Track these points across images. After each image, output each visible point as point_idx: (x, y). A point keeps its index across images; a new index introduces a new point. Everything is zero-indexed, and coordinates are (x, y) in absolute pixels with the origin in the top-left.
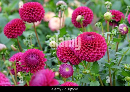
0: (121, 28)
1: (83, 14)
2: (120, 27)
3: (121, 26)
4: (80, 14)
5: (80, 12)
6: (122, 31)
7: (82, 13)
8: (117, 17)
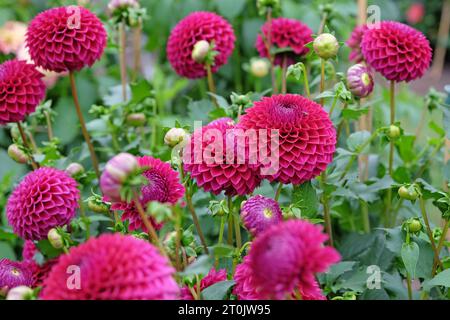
0: (356, 78)
1: (208, 36)
2: (353, 74)
3: (355, 72)
4: (199, 38)
5: (201, 30)
6: (358, 86)
7: (206, 32)
8: (297, 41)
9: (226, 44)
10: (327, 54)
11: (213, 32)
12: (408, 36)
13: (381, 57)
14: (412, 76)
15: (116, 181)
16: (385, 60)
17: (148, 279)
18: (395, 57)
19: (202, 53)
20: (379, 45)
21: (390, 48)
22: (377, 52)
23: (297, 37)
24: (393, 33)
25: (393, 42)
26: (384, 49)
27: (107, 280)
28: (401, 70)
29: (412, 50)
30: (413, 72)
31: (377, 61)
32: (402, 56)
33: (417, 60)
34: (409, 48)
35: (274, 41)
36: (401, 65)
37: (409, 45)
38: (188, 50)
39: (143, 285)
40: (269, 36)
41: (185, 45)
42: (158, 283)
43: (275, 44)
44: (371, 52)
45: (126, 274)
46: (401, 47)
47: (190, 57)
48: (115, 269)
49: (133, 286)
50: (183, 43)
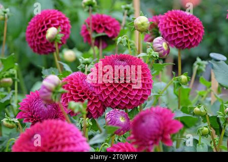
0: (159, 45)
1: (55, 24)
2: (157, 43)
3: (158, 41)
4: (49, 26)
5: (50, 21)
6: (161, 50)
7: (53, 22)
8: (109, 29)
9: (66, 30)
10: (143, 29)
11: (58, 22)
12: (189, 19)
13: (173, 32)
14: (193, 44)
15: (50, 91)
16: (176, 35)
17: (76, 142)
18: (182, 32)
19: (53, 35)
20: (171, 25)
21: (178, 26)
22: (170, 29)
23: (109, 26)
24: (179, 17)
25: (180, 23)
26: (175, 28)
27: (53, 142)
28: (186, 41)
29: (192, 28)
30: (193, 41)
31: (170, 35)
32: (186, 31)
33: (196, 34)
34: (191, 26)
35: (94, 29)
36: (186, 37)
37: (190, 25)
38: (42, 34)
39: (74, 144)
40: (91, 26)
41: (40, 31)
42: (81, 144)
43: (95, 31)
44: (166, 30)
45: (64, 138)
46: (186, 26)
47: (44, 39)
48: (57, 136)
49: (69, 145)
50: (38, 30)
